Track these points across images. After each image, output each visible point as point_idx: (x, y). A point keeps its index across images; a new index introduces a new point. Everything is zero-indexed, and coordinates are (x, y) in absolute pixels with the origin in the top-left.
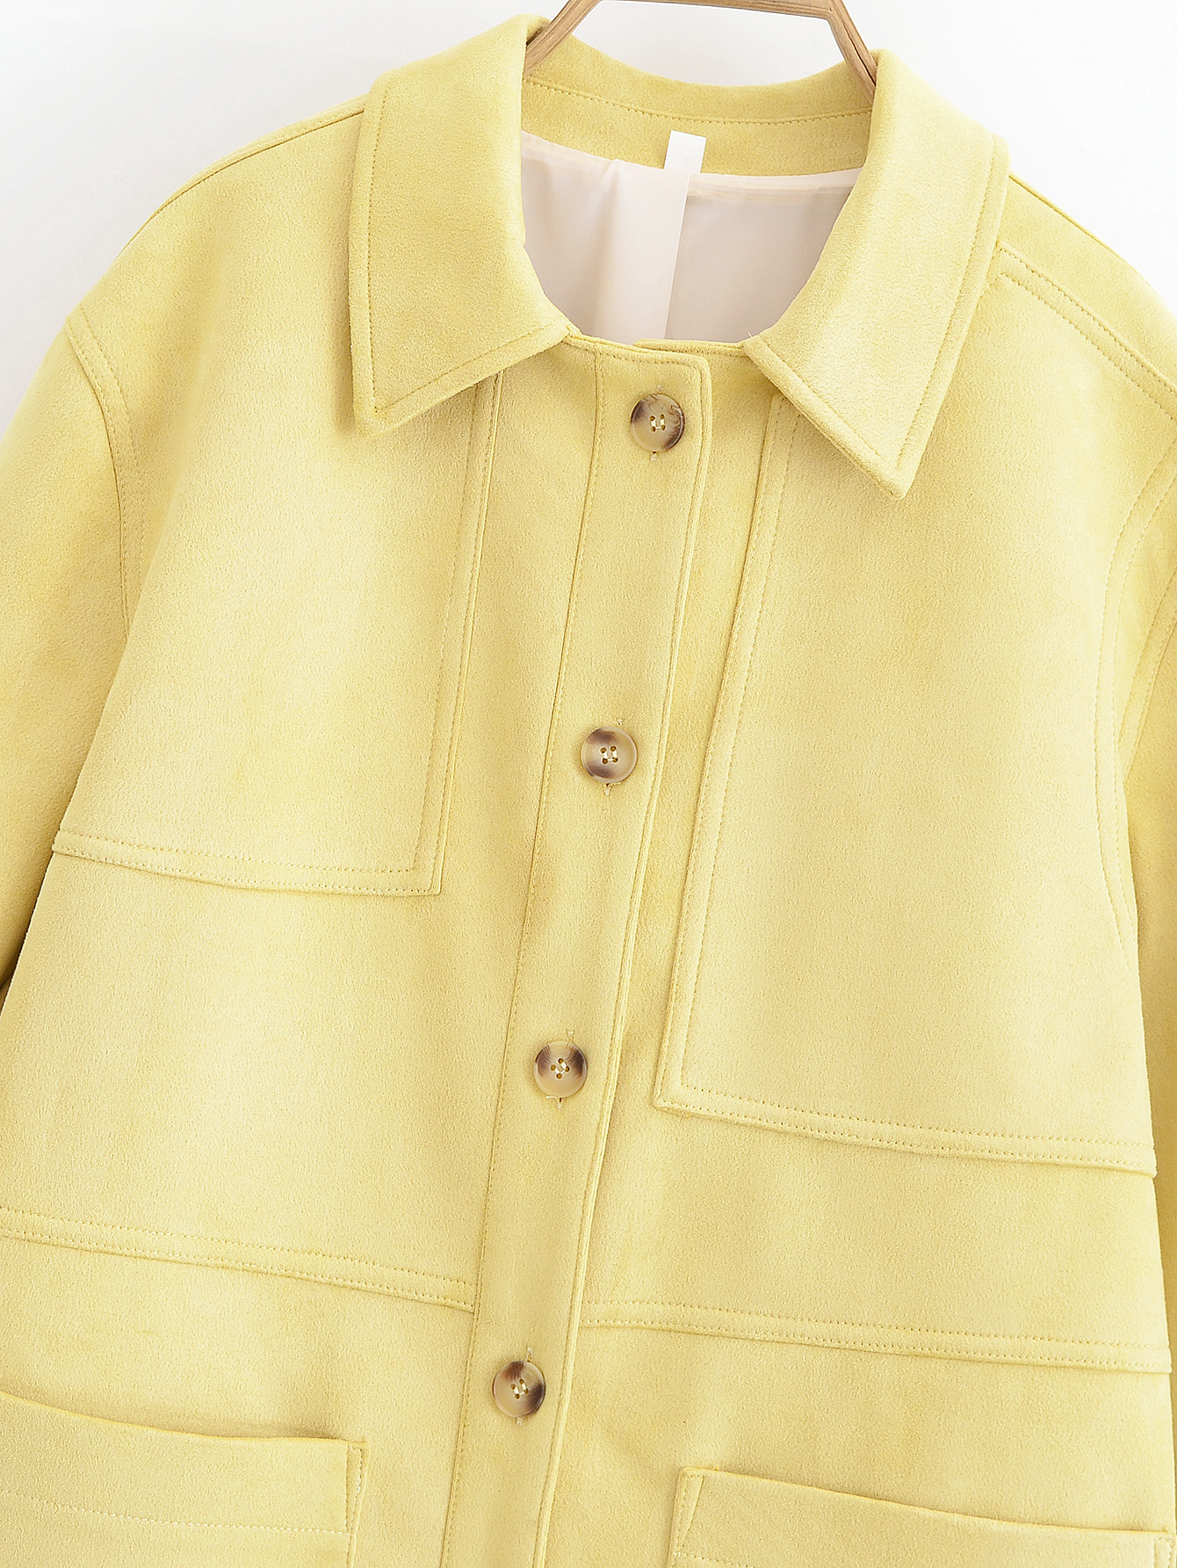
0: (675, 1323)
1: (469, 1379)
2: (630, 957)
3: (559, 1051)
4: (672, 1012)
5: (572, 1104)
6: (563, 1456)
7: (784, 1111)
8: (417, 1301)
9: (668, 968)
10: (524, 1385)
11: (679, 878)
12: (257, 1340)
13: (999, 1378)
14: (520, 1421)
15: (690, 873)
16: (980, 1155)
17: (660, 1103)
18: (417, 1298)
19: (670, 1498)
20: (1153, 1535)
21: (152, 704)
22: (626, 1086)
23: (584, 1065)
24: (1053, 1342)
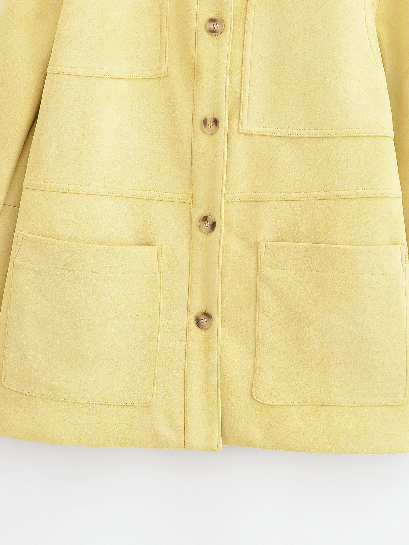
0: (253, 198)
1: (192, 224)
2: (228, 88)
3: (210, 119)
4: (242, 103)
5: (215, 135)
6: (224, 243)
7: (279, 130)
8: (173, 202)
9: (240, 90)
10: (209, 223)
11: (240, 62)
12: (126, 218)
13: (351, 203)
14: (209, 234)
15: (244, 60)
16: (340, 135)
17: (241, 131)
18: (173, 201)
19: (257, 252)
20: (400, 246)
21: (71, 24)
22: (231, 128)
23: (218, 123)
24: (366, 190)
